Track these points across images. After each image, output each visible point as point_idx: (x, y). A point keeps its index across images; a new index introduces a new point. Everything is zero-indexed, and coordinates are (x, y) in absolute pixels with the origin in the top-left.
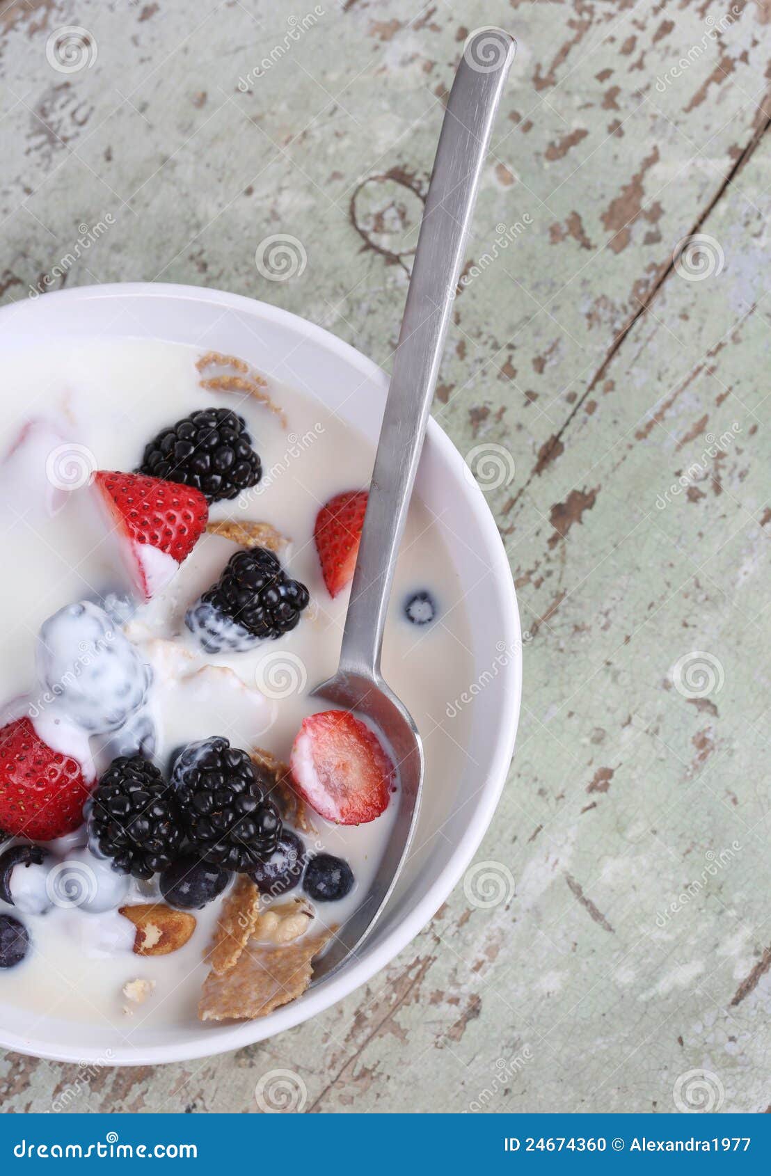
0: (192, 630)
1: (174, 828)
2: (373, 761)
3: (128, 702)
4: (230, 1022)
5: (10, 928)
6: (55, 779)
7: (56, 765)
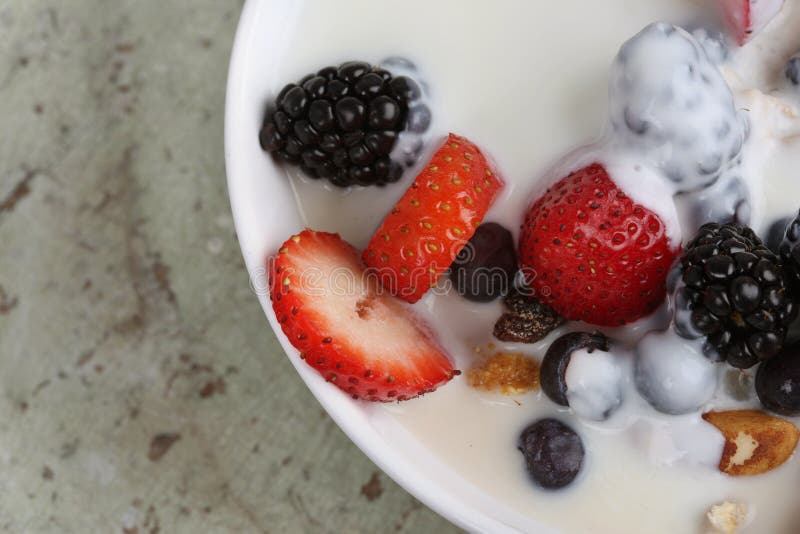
1: (787, 299)
5: (562, 435)
6: (635, 237)
7: (637, 219)
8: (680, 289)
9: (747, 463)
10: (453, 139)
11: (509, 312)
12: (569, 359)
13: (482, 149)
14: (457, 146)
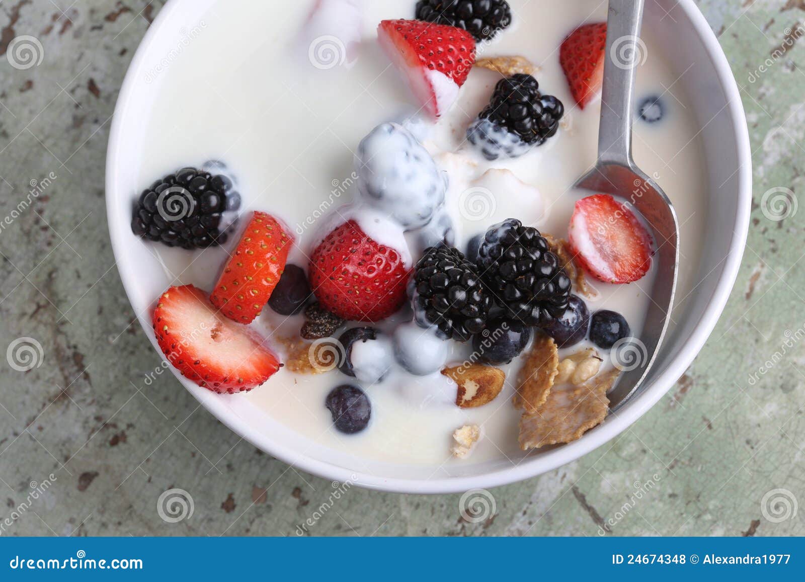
0: (473, 143)
1: (485, 295)
2: (633, 232)
3: (434, 201)
4: (548, 448)
5: (354, 396)
6: (382, 267)
7: (381, 255)
8: (416, 298)
9: (473, 398)
10: (257, 215)
11: (308, 320)
12: (352, 348)
13: (277, 219)
14: (261, 221)
